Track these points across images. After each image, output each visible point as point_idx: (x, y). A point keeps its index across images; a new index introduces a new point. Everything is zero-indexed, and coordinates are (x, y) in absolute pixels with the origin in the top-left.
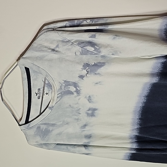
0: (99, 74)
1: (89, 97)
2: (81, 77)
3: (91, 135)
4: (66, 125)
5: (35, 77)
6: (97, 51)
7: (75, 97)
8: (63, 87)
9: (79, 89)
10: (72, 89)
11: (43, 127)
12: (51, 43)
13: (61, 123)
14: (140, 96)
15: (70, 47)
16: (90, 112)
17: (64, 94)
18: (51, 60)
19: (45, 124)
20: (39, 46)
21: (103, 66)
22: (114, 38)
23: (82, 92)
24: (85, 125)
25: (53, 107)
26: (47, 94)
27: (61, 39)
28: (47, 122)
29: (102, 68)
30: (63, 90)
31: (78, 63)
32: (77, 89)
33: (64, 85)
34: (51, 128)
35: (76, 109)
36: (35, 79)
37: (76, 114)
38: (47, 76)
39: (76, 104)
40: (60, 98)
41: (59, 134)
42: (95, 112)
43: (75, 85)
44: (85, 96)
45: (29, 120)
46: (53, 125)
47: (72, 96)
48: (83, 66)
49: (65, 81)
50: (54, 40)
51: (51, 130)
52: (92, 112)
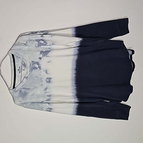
0: (48, 56)
1: (46, 70)
2: (40, 58)
3: (50, 95)
4: (36, 89)
5: (17, 60)
6: (45, 43)
7: (39, 71)
8: (32, 65)
9: (40, 66)
10: (37, 66)
11: (23, 90)
12: (24, 41)
13: (33, 87)
14: (72, 69)
15: (33, 42)
16: (48, 80)
17: (32, 69)
18: (24, 50)
19: (24, 88)
20: (18, 43)
21: (50, 52)
22: (52, 36)
23: (42, 67)
24: (47, 88)
25: (27, 77)
26: (24, 70)
27: (28, 40)
28: (25, 87)
29: (50, 53)
30: (32, 67)
31: (37, 51)
32: (39, 66)
33: (32, 63)
34: (27, 91)
35: (40, 78)
36: (17, 62)
37: (41, 81)
38: (23, 59)
39: (39, 75)
40: (31, 71)
41: (33, 95)
42: (51, 80)
43: (38, 63)
44: (44, 70)
45: (15, 87)
46: (29, 89)
47: (37, 70)
48: (40, 52)
49: (32, 61)
50: (25, 40)
51: (27, 92)
52: (49, 80)
